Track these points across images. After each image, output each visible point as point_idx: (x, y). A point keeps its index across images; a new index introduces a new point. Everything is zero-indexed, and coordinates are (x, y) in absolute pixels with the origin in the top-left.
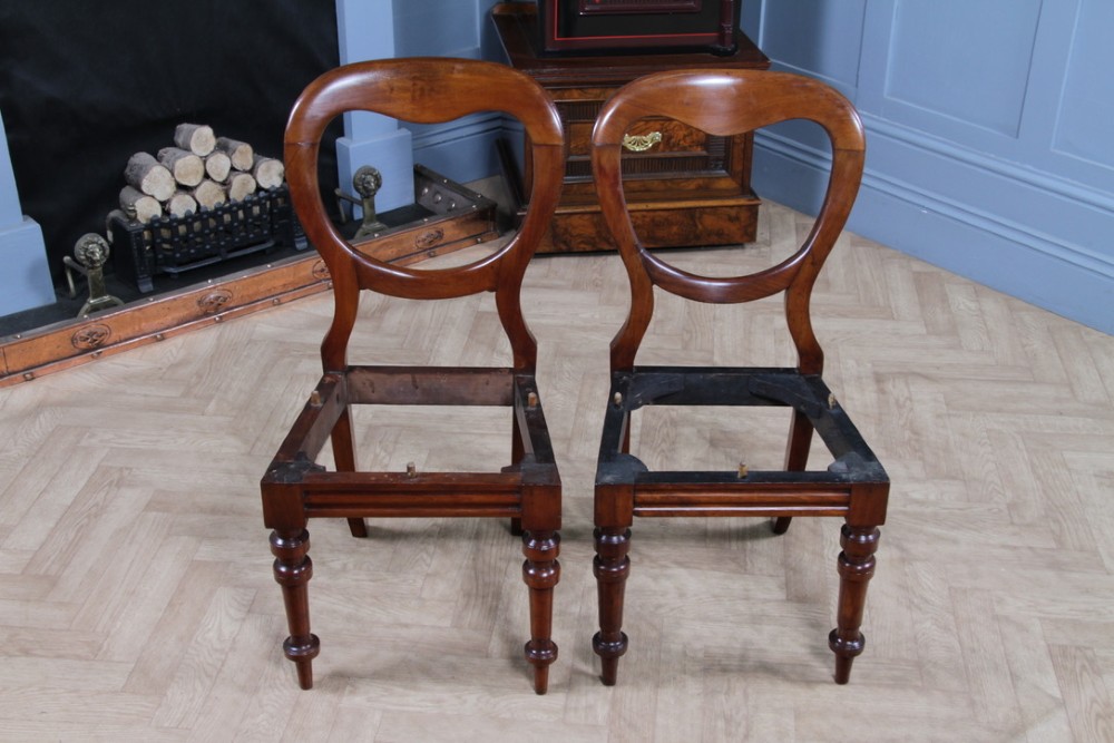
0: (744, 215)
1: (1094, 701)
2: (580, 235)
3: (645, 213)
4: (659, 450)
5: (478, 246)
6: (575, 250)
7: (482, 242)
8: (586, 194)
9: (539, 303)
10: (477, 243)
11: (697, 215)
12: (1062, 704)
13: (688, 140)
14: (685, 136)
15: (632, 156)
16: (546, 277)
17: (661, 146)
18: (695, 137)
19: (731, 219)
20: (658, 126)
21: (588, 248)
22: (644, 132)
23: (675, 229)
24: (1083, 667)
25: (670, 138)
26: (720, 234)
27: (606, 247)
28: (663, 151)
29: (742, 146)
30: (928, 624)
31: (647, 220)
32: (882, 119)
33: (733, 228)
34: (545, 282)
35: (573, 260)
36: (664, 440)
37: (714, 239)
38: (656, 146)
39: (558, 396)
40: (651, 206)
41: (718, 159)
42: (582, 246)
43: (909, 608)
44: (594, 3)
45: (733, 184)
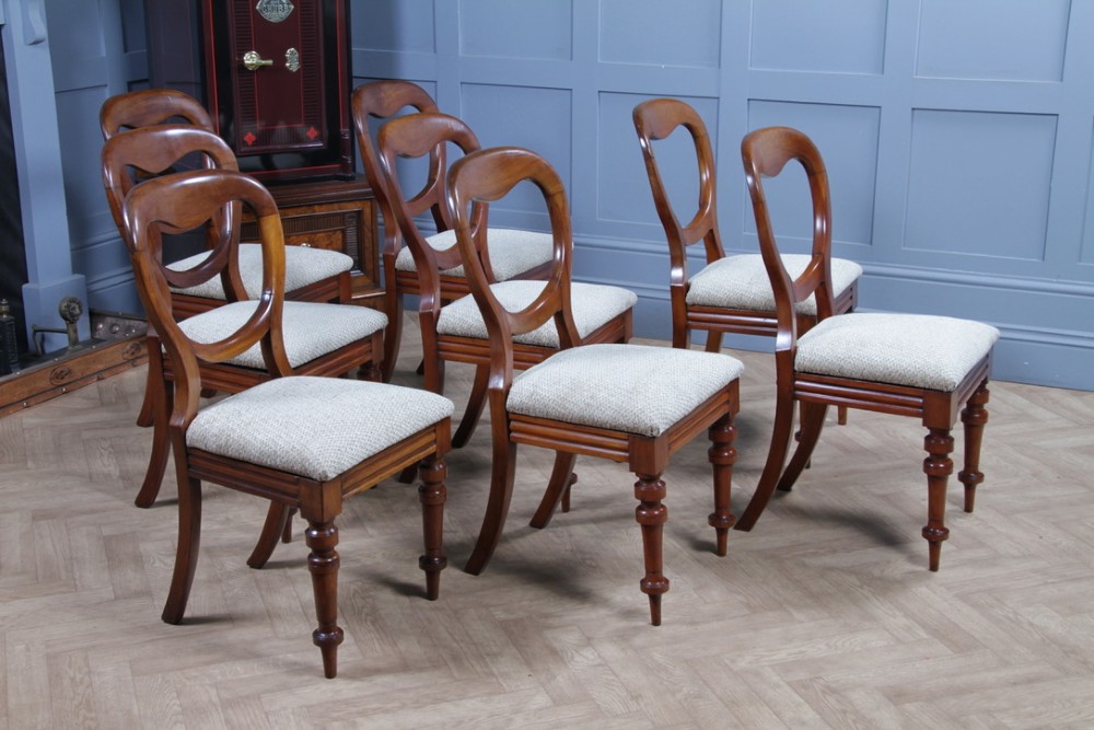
14: (327, 245)
18: (335, 246)
20: (307, 239)
29: (371, 249)
44: (247, 145)
45: (368, 281)
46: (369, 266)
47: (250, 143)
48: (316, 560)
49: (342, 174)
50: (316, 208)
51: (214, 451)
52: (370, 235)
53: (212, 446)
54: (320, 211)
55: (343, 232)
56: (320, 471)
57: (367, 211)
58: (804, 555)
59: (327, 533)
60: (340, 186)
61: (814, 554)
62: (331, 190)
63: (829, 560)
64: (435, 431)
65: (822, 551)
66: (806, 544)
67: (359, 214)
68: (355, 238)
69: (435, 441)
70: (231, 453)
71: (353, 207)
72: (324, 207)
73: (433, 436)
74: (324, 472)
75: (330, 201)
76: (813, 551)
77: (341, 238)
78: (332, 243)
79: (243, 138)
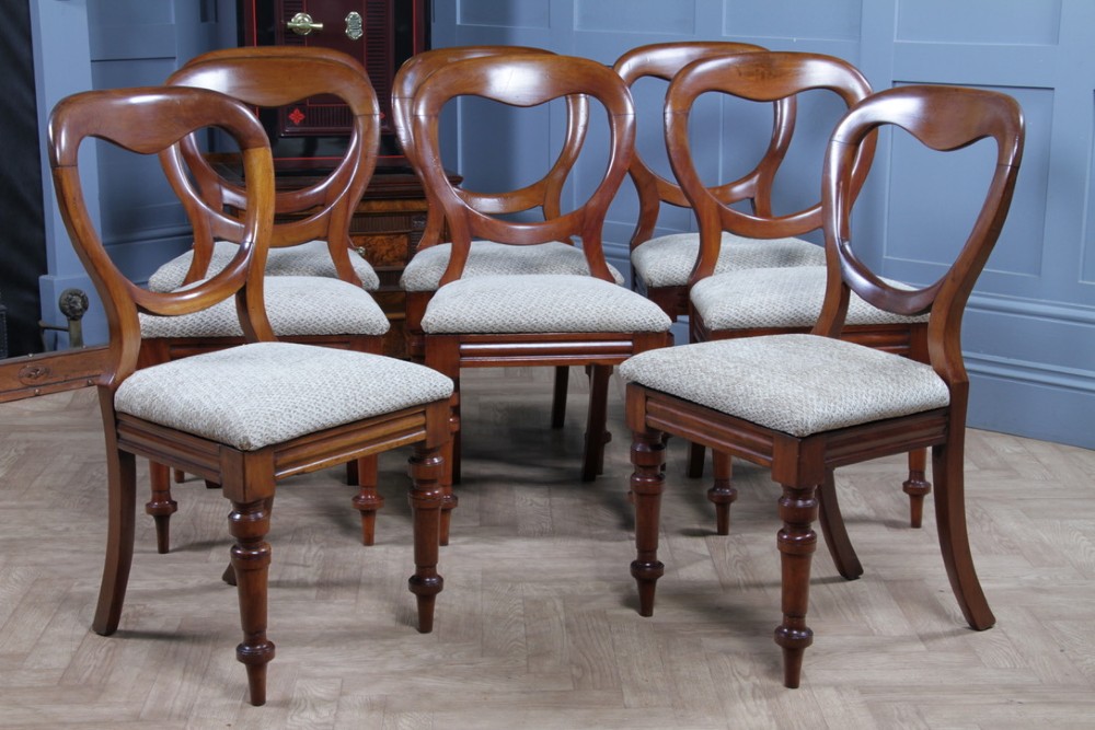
13: (391, 254)
14: (388, 251)
18: (397, 253)
20: (362, 241)
25: (374, 253)
44: (294, 125)
47: (297, 122)
48: (239, 552)
51: (139, 415)
53: (137, 410)
54: (378, 208)
55: (409, 237)
56: (241, 437)
59: (252, 517)
64: (424, 413)
69: (424, 426)
70: (155, 417)
71: (420, 207)
72: (383, 203)
73: (421, 420)
74: (245, 438)
75: (389, 197)
77: (405, 242)
78: (393, 249)
79: (288, 114)
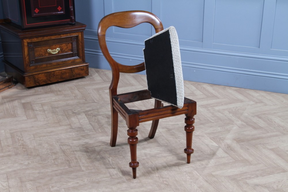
0: (85, 68)
1: (225, 145)
2: (42, 80)
3: (59, 71)
4: (95, 122)
5: (10, 89)
6: (41, 84)
7: (11, 88)
8: (42, 68)
9: (38, 98)
10: (9, 88)
11: (73, 70)
12: (219, 147)
14: (66, 48)
15: (52, 56)
16: (36, 92)
17: (60, 52)
18: (69, 48)
19: (82, 70)
20: (59, 46)
21: (45, 83)
22: (55, 48)
23: (67, 74)
24: (219, 140)
25: (62, 49)
26: (79, 74)
27: (50, 82)
28: (61, 53)
29: (82, 49)
30: (182, 140)
31: (60, 73)
32: (114, 38)
33: (82, 72)
34: (36, 93)
35: (41, 88)
36: (95, 120)
37: (78, 76)
38: (59, 53)
39: (60, 116)
40: (60, 69)
41: (76, 54)
42: (43, 83)
43: (176, 138)
44: (36, 13)
45: (81, 60)
46: (81, 55)
47: (37, 12)
49: (71, 23)
50: (62, 35)
52: (81, 44)
54: (63, 36)
55: (72, 43)
57: (80, 36)
58: (246, 178)
60: (70, 28)
61: (250, 178)
62: (67, 29)
63: (256, 181)
65: (252, 176)
66: (246, 173)
67: (77, 37)
68: (76, 46)
71: (75, 35)
72: (65, 35)
75: (66, 33)
76: (249, 176)
77: (71, 45)
78: (68, 47)
79: (34, 10)
